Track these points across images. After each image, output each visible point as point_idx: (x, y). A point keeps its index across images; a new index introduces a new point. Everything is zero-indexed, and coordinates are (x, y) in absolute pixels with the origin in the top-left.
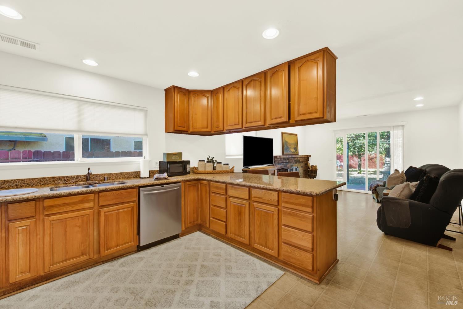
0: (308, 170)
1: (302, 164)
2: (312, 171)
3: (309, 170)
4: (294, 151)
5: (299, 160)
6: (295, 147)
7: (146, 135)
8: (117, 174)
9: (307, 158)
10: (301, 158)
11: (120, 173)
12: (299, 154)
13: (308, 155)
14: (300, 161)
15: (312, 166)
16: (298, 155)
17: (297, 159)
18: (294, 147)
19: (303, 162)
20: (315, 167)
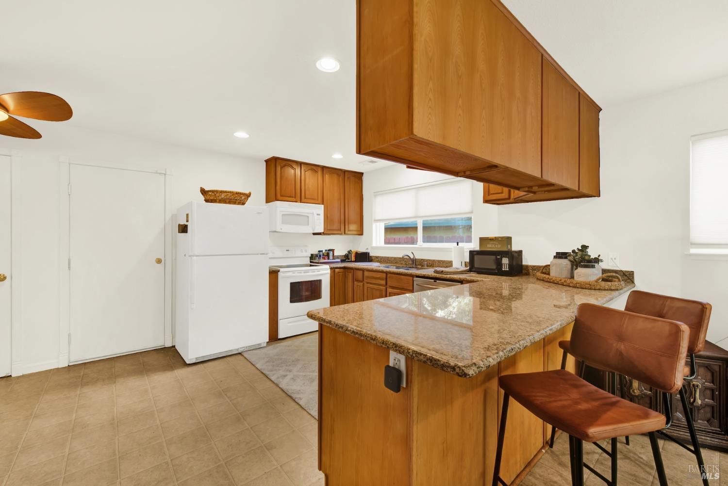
7: (472, 212)
8: (439, 261)
11: (442, 261)
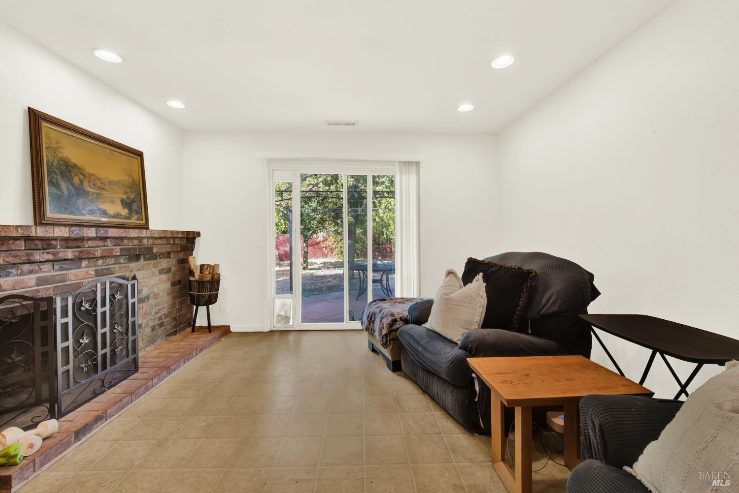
0: (190, 281)
1: (164, 263)
2: (201, 283)
3: (192, 279)
4: (125, 212)
5: (151, 249)
6: (132, 196)
9: (184, 242)
10: (159, 242)
12: (152, 226)
13: (188, 233)
14: (155, 250)
15: (202, 266)
16: (146, 227)
17: (136, 242)
18: (125, 197)
19: (169, 253)
20: (213, 268)
